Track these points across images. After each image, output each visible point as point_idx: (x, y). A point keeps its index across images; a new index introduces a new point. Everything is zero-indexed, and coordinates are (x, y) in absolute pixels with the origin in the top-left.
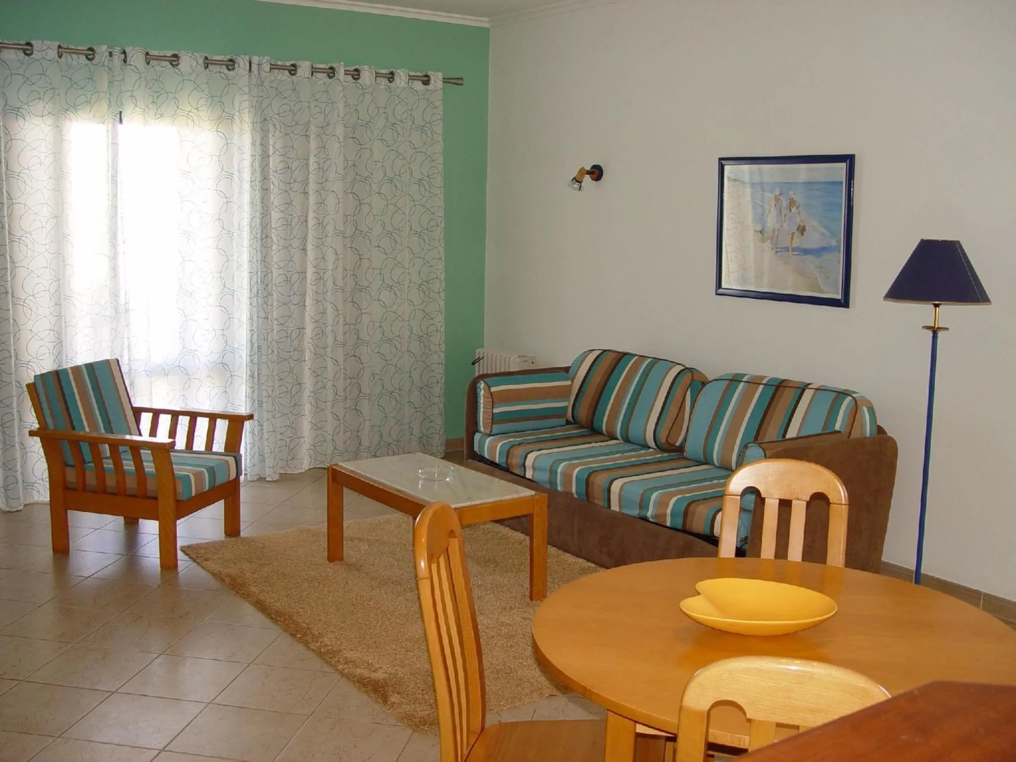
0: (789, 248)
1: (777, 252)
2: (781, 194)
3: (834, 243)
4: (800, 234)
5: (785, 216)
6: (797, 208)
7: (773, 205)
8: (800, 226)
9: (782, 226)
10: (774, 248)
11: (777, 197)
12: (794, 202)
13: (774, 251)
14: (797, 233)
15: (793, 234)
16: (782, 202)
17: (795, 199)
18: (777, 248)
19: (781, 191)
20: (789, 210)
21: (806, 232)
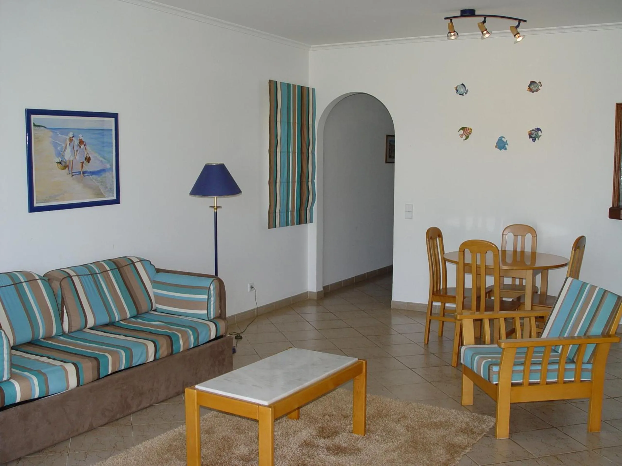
0: (80, 172)
1: (73, 176)
2: (73, 137)
3: (108, 166)
4: (87, 162)
5: (77, 151)
6: (85, 145)
7: (68, 144)
8: (87, 157)
9: (75, 158)
10: (71, 173)
11: (71, 138)
12: (83, 142)
13: (71, 175)
14: (85, 162)
15: (83, 163)
16: (74, 142)
17: (83, 140)
18: (72, 173)
19: (74, 135)
20: (79, 147)
21: (91, 160)
